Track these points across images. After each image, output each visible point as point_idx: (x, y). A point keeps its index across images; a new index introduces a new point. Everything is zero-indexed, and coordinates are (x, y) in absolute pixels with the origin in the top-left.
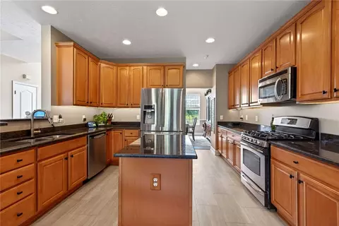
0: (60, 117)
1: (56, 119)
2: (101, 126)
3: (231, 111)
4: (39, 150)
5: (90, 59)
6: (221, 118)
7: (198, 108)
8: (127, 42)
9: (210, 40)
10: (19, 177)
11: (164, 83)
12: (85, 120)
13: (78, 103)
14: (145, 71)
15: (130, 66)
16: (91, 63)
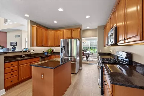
0: (33, 51)
1: (32, 51)
2: (49, 54)
3: (105, 47)
4: (19, 61)
5: (44, 29)
6: (101, 51)
7: (96, 46)
8: (55, 22)
9: (88, 17)
10: (12, 70)
11: (72, 36)
12: (43, 51)
13: (38, 46)
14: (64, 32)
15: (59, 31)
16: (44, 31)
